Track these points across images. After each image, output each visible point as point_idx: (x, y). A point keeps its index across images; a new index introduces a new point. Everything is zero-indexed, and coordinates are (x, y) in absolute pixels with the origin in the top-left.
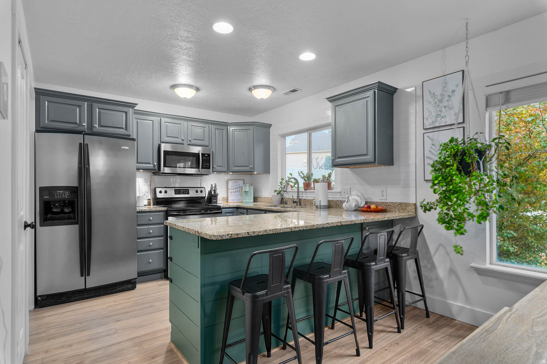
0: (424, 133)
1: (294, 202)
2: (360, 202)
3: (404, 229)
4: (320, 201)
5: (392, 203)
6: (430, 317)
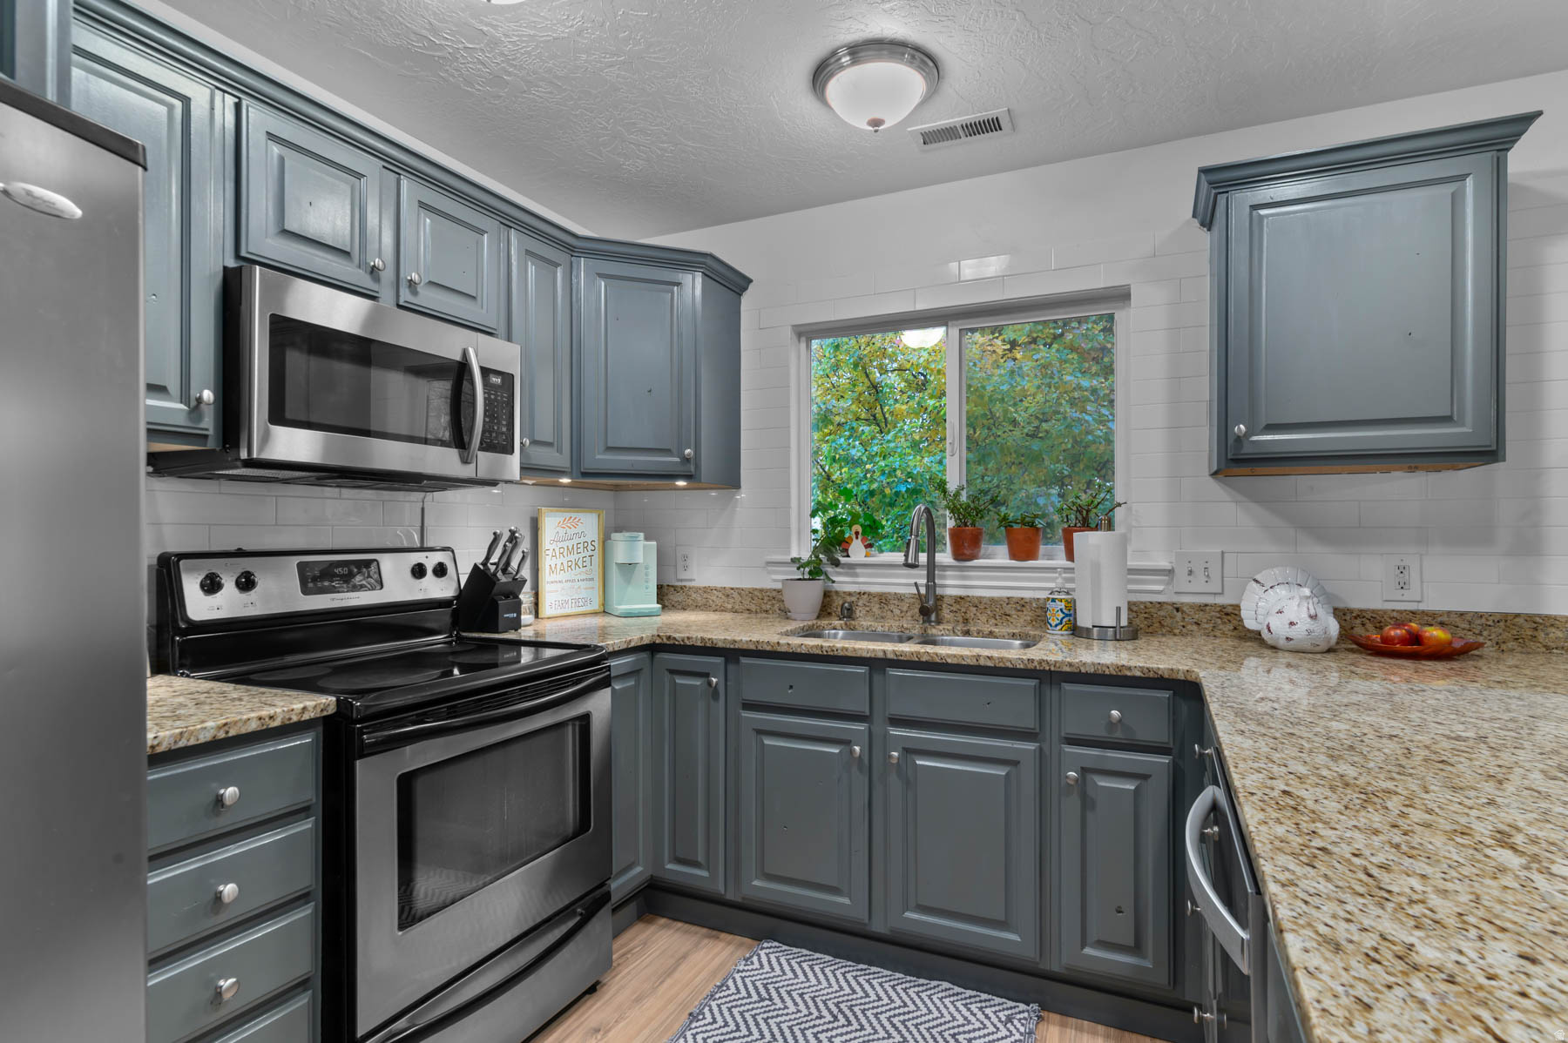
4: (1119, 609)
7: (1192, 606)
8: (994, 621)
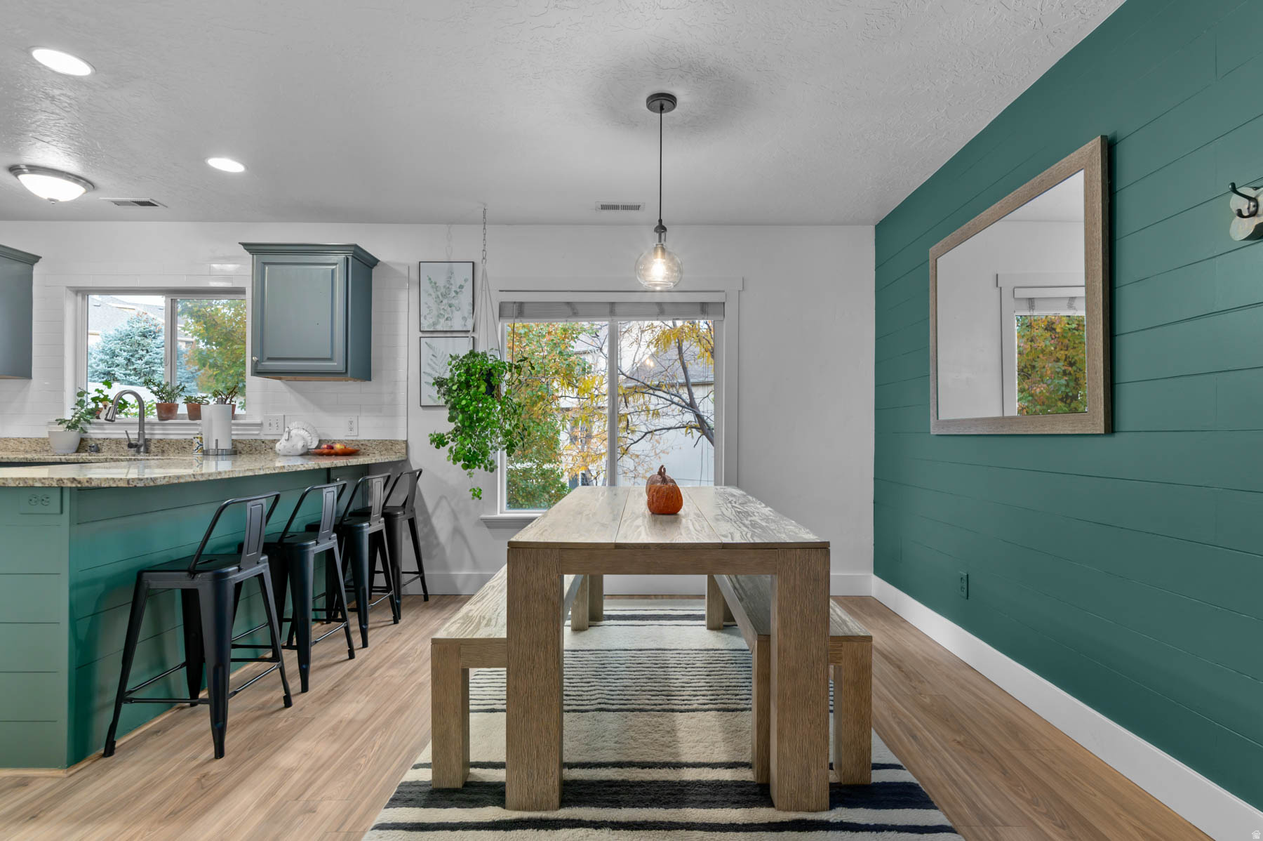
0: (420, 338)
1: (130, 446)
2: (310, 441)
3: (402, 474)
4: (217, 440)
5: (369, 440)
6: (429, 599)
7: (269, 441)
8: (177, 451)
